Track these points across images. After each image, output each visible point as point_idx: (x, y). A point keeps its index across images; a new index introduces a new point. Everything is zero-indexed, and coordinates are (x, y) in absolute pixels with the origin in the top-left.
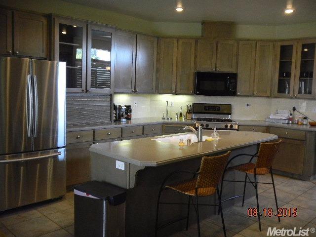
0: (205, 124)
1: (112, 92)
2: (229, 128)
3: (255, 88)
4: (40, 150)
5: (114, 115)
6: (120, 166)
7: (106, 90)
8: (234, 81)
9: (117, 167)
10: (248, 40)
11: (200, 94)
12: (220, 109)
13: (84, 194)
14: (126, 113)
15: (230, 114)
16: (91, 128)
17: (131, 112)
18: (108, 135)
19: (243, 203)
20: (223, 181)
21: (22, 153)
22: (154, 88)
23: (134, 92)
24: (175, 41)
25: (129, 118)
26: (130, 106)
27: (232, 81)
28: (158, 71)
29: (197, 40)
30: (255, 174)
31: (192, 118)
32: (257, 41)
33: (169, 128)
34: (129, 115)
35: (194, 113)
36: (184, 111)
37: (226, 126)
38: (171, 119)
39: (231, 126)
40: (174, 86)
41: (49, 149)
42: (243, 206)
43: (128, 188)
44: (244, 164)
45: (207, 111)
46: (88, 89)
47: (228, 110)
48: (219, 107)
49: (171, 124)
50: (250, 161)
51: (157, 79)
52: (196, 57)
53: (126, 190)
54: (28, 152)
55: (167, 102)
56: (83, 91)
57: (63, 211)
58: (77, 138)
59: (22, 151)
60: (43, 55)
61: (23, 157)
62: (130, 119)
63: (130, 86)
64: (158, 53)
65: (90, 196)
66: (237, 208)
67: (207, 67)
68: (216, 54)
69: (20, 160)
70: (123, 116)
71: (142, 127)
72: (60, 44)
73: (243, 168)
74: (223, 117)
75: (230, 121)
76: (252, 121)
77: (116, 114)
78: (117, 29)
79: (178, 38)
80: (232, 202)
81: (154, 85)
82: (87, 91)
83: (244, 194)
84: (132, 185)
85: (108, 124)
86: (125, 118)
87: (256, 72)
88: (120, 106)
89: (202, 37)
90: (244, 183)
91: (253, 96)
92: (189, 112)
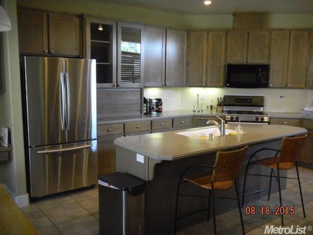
0: (235, 117)
1: (143, 86)
2: (260, 120)
3: (289, 79)
4: (76, 142)
5: (145, 108)
6: (140, 159)
7: (137, 85)
8: (265, 73)
9: (138, 160)
10: (281, 30)
11: (231, 86)
12: (251, 101)
13: (106, 184)
14: (157, 106)
15: (263, 106)
16: (121, 121)
17: (161, 105)
18: (137, 127)
19: (269, 197)
20: (246, 174)
21: (60, 144)
22: (185, 81)
23: (164, 86)
24: (205, 34)
25: (159, 111)
26: (161, 99)
27: (263, 73)
28: (188, 64)
29: (227, 32)
30: (278, 169)
31: (223, 111)
32: (290, 31)
33: (198, 121)
34: (159, 109)
35: (225, 105)
36: (215, 104)
37: (257, 119)
38: (202, 111)
39: (262, 119)
40: (204, 79)
41: (83, 141)
42: (269, 200)
43: (147, 180)
44: (268, 159)
45: (238, 104)
46: (118, 84)
47: (260, 102)
48: (251, 99)
49: (200, 117)
50: (276, 155)
51: (187, 72)
52: (226, 49)
53: (145, 182)
54: (64, 143)
55: (198, 95)
56: (114, 86)
57: (94, 198)
58: (108, 131)
59: (60, 142)
60: (76, 53)
61: (61, 148)
62: (161, 112)
63: (160, 80)
64: (188, 47)
65: (112, 187)
66: (262, 202)
67: (237, 59)
68: (247, 46)
69: (59, 150)
70: (153, 109)
71: (171, 120)
72: (91, 42)
73: (267, 162)
74: (255, 110)
75: (261, 113)
76: (286, 113)
77: (147, 107)
78: (146, 25)
79: (208, 31)
80: (258, 196)
81: (184, 78)
82: (118, 86)
83: (270, 188)
84: (151, 178)
85: (138, 117)
86: (156, 111)
87: (290, 63)
88: (150, 100)
89: (233, 28)
90: (270, 177)
91: (286, 87)
92: (220, 105)
